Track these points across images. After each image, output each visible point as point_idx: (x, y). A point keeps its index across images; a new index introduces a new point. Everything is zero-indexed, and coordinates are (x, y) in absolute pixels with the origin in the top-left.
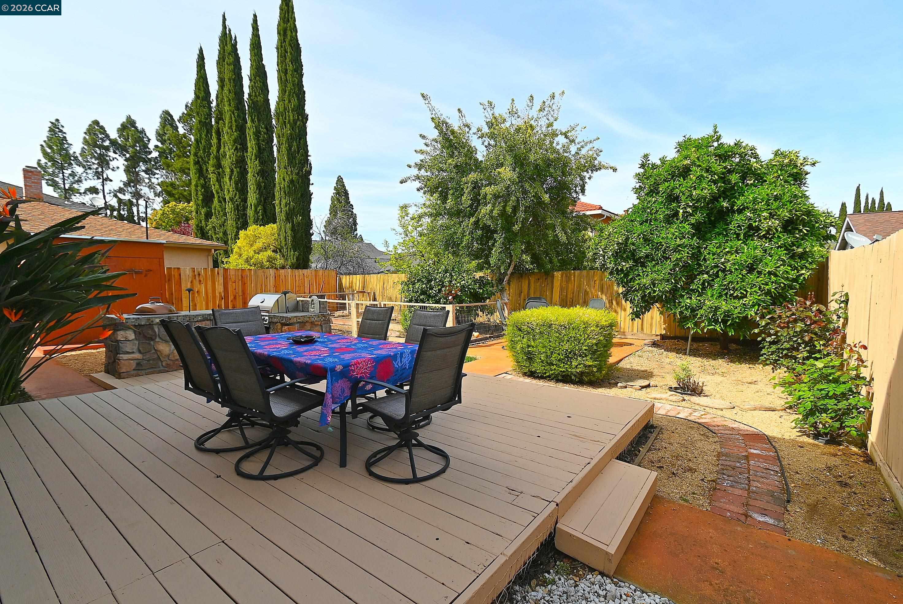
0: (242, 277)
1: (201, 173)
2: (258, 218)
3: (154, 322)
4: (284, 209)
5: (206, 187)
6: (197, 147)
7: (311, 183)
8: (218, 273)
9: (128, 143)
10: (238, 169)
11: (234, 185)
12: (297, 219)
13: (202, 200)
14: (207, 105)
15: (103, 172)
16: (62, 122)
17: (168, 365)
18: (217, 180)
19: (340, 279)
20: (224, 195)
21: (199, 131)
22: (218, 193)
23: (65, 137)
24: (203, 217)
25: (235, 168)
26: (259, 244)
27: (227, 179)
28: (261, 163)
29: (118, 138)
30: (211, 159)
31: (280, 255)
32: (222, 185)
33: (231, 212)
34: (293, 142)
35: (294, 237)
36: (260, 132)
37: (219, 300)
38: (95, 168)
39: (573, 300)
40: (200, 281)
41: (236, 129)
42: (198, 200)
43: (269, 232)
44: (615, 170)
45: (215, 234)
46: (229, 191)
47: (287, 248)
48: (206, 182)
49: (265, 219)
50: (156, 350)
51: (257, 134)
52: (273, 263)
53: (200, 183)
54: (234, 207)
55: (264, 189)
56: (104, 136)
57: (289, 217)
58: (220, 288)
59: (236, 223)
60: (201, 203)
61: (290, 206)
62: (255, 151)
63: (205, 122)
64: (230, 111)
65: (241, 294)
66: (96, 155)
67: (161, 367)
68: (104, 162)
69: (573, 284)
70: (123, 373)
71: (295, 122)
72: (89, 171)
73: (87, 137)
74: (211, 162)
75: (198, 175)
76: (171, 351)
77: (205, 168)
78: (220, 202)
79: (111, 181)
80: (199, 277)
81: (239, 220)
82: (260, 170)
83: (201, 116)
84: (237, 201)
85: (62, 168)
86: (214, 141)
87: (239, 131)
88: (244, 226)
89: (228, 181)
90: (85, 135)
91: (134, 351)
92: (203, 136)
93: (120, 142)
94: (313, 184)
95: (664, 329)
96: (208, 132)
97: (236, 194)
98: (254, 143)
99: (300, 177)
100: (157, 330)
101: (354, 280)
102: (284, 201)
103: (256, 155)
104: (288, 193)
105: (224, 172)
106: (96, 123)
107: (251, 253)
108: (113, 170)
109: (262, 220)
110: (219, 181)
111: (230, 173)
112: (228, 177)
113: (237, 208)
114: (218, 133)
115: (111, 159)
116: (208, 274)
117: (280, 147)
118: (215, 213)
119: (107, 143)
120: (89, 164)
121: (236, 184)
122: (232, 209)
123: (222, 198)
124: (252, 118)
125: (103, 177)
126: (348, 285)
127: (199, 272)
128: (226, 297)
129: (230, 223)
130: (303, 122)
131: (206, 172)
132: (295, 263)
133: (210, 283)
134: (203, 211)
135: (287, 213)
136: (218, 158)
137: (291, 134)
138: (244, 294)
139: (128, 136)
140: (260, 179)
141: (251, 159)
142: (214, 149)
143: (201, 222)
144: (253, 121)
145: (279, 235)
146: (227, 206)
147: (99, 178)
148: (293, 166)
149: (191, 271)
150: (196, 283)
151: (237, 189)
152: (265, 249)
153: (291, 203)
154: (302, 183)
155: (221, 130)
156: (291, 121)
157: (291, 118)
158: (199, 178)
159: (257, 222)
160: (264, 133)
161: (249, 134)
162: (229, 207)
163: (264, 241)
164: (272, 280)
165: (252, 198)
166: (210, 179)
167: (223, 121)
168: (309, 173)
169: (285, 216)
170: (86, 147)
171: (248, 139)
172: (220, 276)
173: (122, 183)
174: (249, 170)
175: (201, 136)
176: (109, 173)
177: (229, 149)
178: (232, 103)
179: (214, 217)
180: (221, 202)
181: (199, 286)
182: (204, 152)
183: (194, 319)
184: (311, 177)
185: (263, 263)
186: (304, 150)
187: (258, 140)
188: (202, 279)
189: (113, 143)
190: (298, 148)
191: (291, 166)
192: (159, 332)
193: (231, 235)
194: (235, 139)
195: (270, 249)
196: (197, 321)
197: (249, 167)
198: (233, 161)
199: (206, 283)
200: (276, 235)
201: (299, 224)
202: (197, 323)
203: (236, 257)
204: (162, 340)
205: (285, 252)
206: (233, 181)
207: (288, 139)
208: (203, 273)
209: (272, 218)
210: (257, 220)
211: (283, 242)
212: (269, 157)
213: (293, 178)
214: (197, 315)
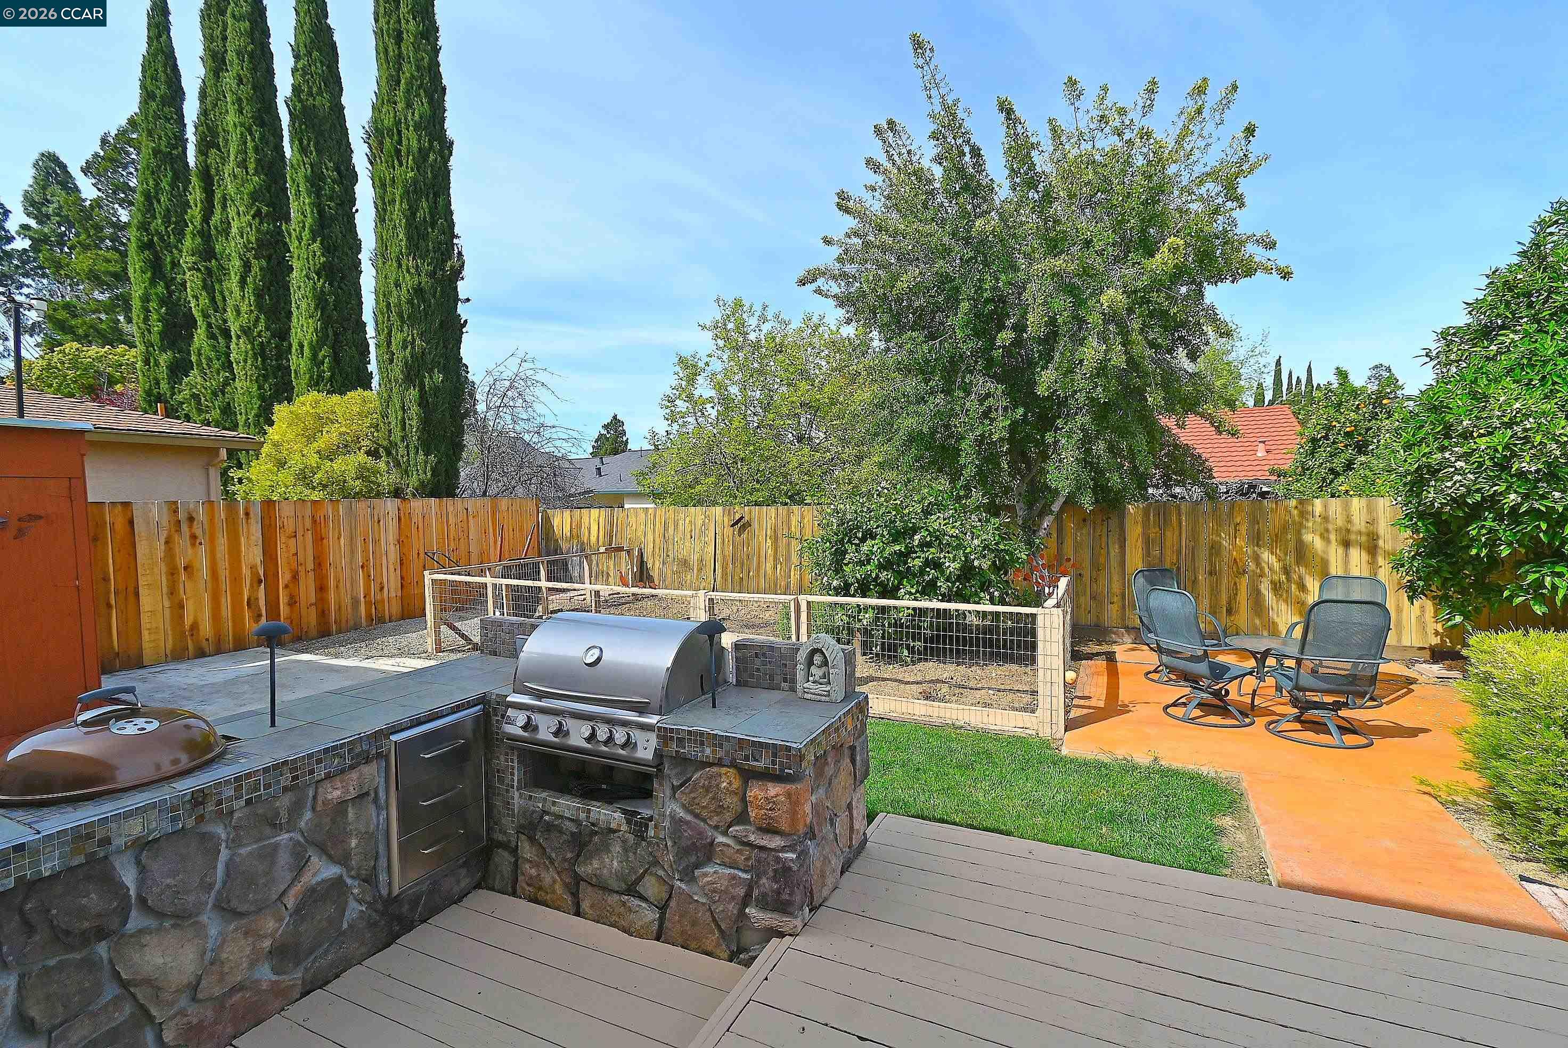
0: (314, 521)
1: (156, 269)
2: (320, 377)
4: (399, 355)
5: (173, 303)
6: (148, 211)
7: (462, 295)
8: (247, 514)
10: (264, 263)
11: (252, 298)
12: (431, 378)
13: (162, 333)
14: (175, 117)
18: (205, 287)
19: (547, 520)
20: (225, 321)
21: (153, 173)
22: (206, 316)
24: (163, 372)
25: (255, 258)
26: (329, 437)
27: (233, 283)
28: (328, 249)
30: (188, 237)
31: (387, 462)
32: (218, 297)
33: (245, 361)
34: (419, 199)
35: (426, 422)
36: (322, 177)
37: (252, 586)
39: (1179, 569)
40: (194, 537)
41: (256, 169)
42: (150, 332)
43: (356, 409)
44: (1286, 275)
45: (200, 411)
46: (238, 312)
47: (407, 447)
48: (170, 293)
49: (338, 377)
50: (126, 984)
51: (315, 182)
52: (372, 482)
53: (156, 294)
54: (253, 349)
55: (335, 309)
57: (411, 374)
58: (252, 554)
59: (260, 388)
60: (158, 340)
61: (413, 348)
62: (309, 221)
63: (170, 153)
64: (242, 125)
65: (310, 566)
69: (1177, 533)
71: (423, 154)
74: (188, 243)
75: (149, 274)
76: (209, 956)
77: (168, 259)
78: (212, 337)
80: (191, 527)
81: (266, 380)
82: (324, 265)
83: (160, 138)
84: (260, 336)
86: (196, 195)
87: (266, 175)
88: (285, 392)
89: (235, 289)
92: (164, 185)
94: (468, 300)
95: (1437, 633)
96: (176, 178)
97: (257, 320)
98: (307, 201)
99: (438, 281)
100: (130, 878)
101: (585, 520)
103: (312, 230)
104: (409, 317)
105: (223, 266)
107: (313, 460)
109: (331, 379)
110: (208, 288)
111: (242, 270)
112: (235, 279)
113: (261, 352)
114: (206, 178)
116: (217, 517)
117: (385, 210)
118: (199, 364)
121: (259, 295)
122: (246, 352)
123: (219, 328)
124: (301, 143)
126: (567, 529)
127: (189, 513)
128: (269, 578)
129: (244, 385)
130: (442, 157)
131: (172, 269)
132: (429, 481)
133: (222, 542)
134: (164, 359)
135: (406, 363)
136: (205, 235)
137: (415, 181)
138: (320, 564)
140: (323, 286)
141: (300, 239)
142: (195, 213)
143: (158, 383)
144: (303, 150)
145: (385, 416)
146: (233, 346)
148: (420, 255)
149: (165, 510)
150: (182, 543)
151: (260, 307)
152: (345, 448)
153: (418, 342)
154: (442, 296)
155: (213, 171)
156: (415, 150)
157: (414, 144)
158: (153, 282)
159: (317, 384)
160: (334, 181)
161: (292, 180)
162: (239, 349)
163: (343, 429)
164: (392, 526)
165: (304, 328)
166: (184, 284)
167: (220, 150)
168: (457, 273)
169: (402, 371)
171: (291, 194)
172: (252, 521)
174: (296, 264)
177: (238, 214)
178: (246, 108)
179: (195, 371)
180: (216, 338)
181: (190, 551)
182: (167, 221)
183: (312, 772)
184: (461, 285)
185: (345, 481)
186: (446, 220)
187: (318, 196)
188: (199, 532)
190: (431, 216)
191: (415, 255)
192: (141, 882)
193: (247, 414)
194: (255, 191)
195: (359, 449)
196: (328, 777)
197: (296, 256)
198: (249, 242)
199: (212, 540)
200: (375, 416)
201: (436, 390)
202: (327, 785)
203: (270, 466)
204: (160, 915)
205: (402, 456)
206: (249, 289)
207: (407, 192)
208: (201, 514)
209: (358, 376)
210: (318, 380)
211: (397, 435)
212: (345, 236)
213: (420, 283)
214: (326, 751)
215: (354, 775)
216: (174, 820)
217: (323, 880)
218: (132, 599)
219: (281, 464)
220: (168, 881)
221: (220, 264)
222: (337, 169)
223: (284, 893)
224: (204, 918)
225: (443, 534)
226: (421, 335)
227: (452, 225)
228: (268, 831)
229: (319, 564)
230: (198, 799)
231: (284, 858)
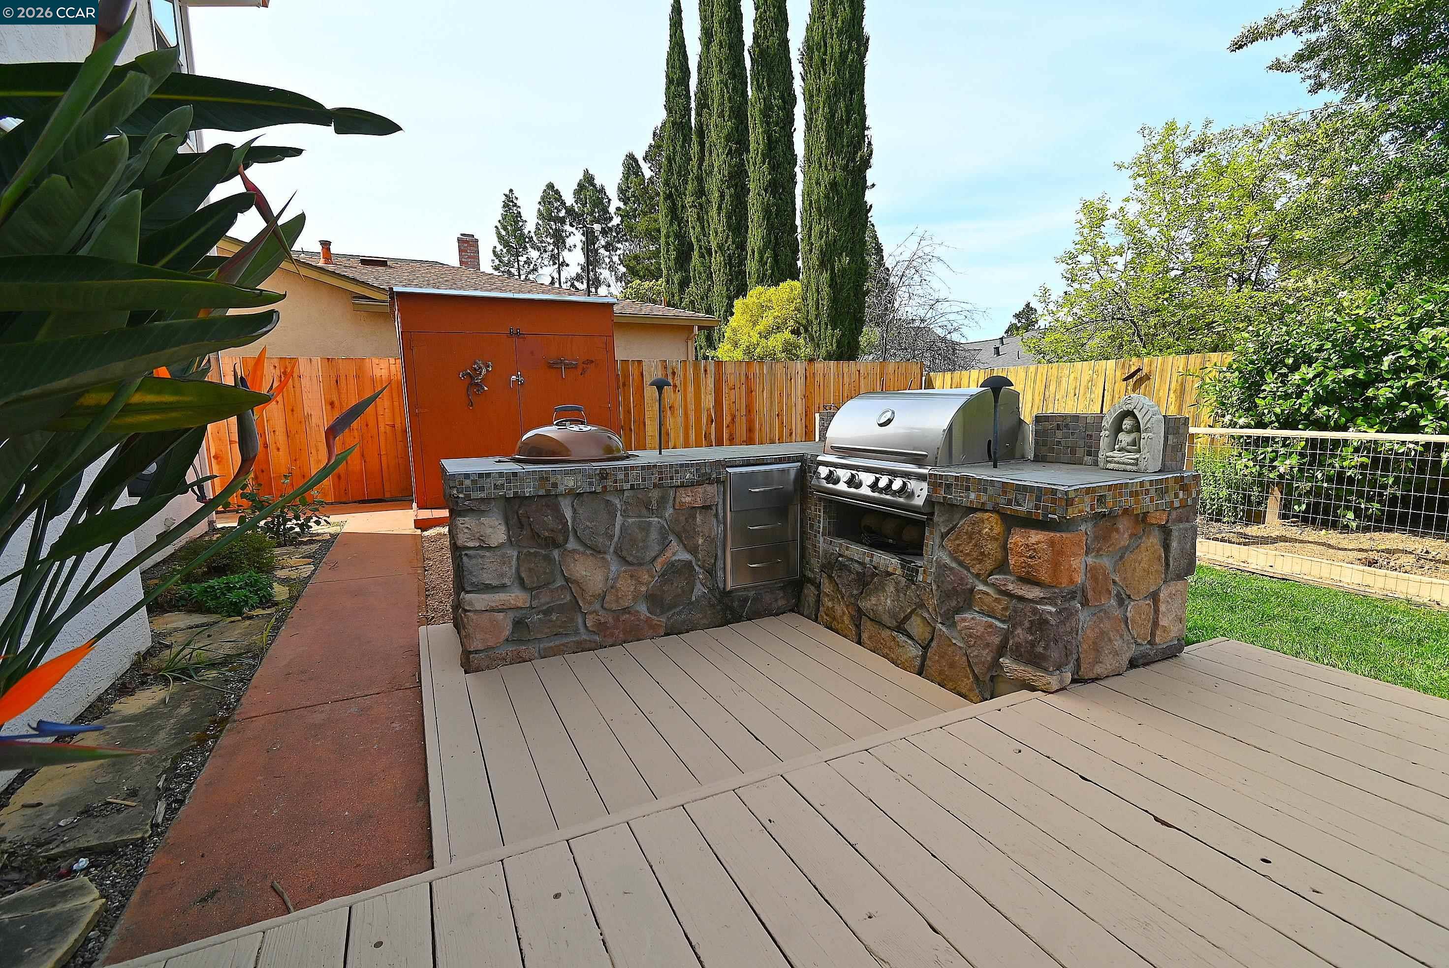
0: (747, 377)
1: (675, 214)
2: (764, 274)
3: (561, 489)
4: (817, 245)
5: (681, 236)
6: (669, 170)
7: (869, 184)
8: (706, 371)
9: (585, 209)
10: (732, 190)
11: (725, 220)
12: (840, 261)
13: (676, 259)
14: (684, 93)
15: (558, 253)
16: (516, 193)
17: (601, 627)
18: (698, 219)
19: (929, 381)
20: (709, 242)
21: (672, 141)
22: (699, 241)
23: (519, 213)
24: (676, 288)
25: (727, 188)
26: (767, 321)
27: (714, 212)
28: (773, 168)
29: (574, 204)
30: (690, 183)
31: (805, 339)
32: (706, 225)
33: (720, 271)
34: (838, 101)
35: (834, 301)
36: (771, 108)
37: (708, 424)
38: (550, 249)
40: (675, 386)
41: (729, 116)
42: (669, 260)
43: (786, 296)
46: (716, 233)
47: (820, 324)
48: (681, 229)
49: (776, 274)
50: (567, 580)
51: (766, 112)
52: (794, 354)
53: (673, 231)
54: (724, 260)
55: (776, 218)
56: (559, 204)
57: (825, 261)
58: (708, 401)
59: (728, 290)
60: (674, 265)
61: (827, 237)
62: (761, 146)
63: (682, 122)
64: (722, 82)
65: (743, 412)
66: (551, 231)
67: (582, 630)
68: (559, 240)
70: (476, 652)
71: (843, 57)
72: (545, 255)
73: (542, 208)
74: (690, 187)
75: (669, 217)
76: (610, 582)
77: (680, 204)
78: (702, 256)
79: (567, 265)
80: (673, 379)
81: (731, 284)
82: (769, 182)
83: (676, 113)
84: (728, 249)
85: (518, 255)
86: (695, 148)
87: (736, 118)
88: (742, 291)
89: (715, 216)
90: (538, 206)
91: (506, 581)
93: (577, 210)
94: (873, 185)
96: (684, 141)
97: (727, 237)
98: (761, 131)
99: (850, 173)
100: (568, 514)
102: (816, 229)
103: (763, 155)
104: (825, 210)
105: (709, 202)
106: (551, 186)
107: (756, 339)
108: (570, 250)
109: (771, 277)
110: (700, 219)
111: (719, 200)
112: (715, 207)
113: (729, 262)
114: (701, 133)
115: (568, 234)
116: (688, 372)
117: (811, 119)
118: (695, 278)
119: (562, 213)
120: (544, 245)
121: (729, 218)
122: (720, 263)
123: (706, 248)
124: (758, 82)
125: (559, 261)
127: (673, 370)
128: (718, 419)
129: (719, 289)
130: (858, 54)
131: (682, 211)
132: (834, 351)
133: (691, 389)
134: (677, 278)
135: (821, 251)
136: (700, 179)
137: (836, 85)
138: (749, 411)
139: (586, 199)
140: (769, 199)
142: (694, 162)
144: (759, 88)
145: (804, 299)
146: (713, 259)
147: (554, 264)
148: (837, 153)
149: (660, 366)
150: (669, 390)
151: (729, 226)
152: (779, 329)
153: (831, 230)
154: (852, 186)
155: (705, 127)
156: (837, 55)
157: (837, 49)
158: (671, 224)
159: (762, 281)
160: (779, 108)
161: (752, 116)
162: (717, 260)
163: (776, 314)
164: (800, 382)
165: (755, 237)
166: (687, 220)
167: (709, 109)
168: (866, 163)
169: (818, 259)
170: (540, 222)
171: (751, 128)
172: (708, 376)
173: (580, 267)
174: (751, 186)
175: (674, 149)
176: (566, 255)
177: (718, 155)
178: (725, 67)
179: (692, 284)
180: (704, 258)
182: (679, 175)
183: (672, 478)
184: (869, 173)
185: (775, 354)
186: (859, 115)
187: (768, 124)
188: (678, 383)
189: (570, 211)
190: (848, 111)
191: (832, 153)
192: (574, 519)
193: (719, 311)
194: (729, 134)
195: (786, 329)
196: (682, 486)
197: (752, 180)
198: (723, 175)
199: (685, 390)
200: (798, 301)
201: (844, 269)
202: (682, 490)
203: (729, 346)
204: (585, 545)
205: (816, 332)
206: (723, 214)
207: (829, 97)
208: (679, 372)
209: (790, 271)
210: (763, 278)
211: (813, 312)
212: (785, 154)
213: (835, 178)
214: (682, 465)
215: (700, 489)
216: (591, 484)
217: (679, 560)
218: (642, 426)
219: (736, 345)
220: (588, 523)
221: (708, 199)
222: (782, 97)
223: (655, 558)
224: (608, 557)
225: (839, 393)
226: (834, 225)
227: (863, 118)
228: (644, 512)
229: (749, 409)
230: (603, 475)
231: (654, 535)
